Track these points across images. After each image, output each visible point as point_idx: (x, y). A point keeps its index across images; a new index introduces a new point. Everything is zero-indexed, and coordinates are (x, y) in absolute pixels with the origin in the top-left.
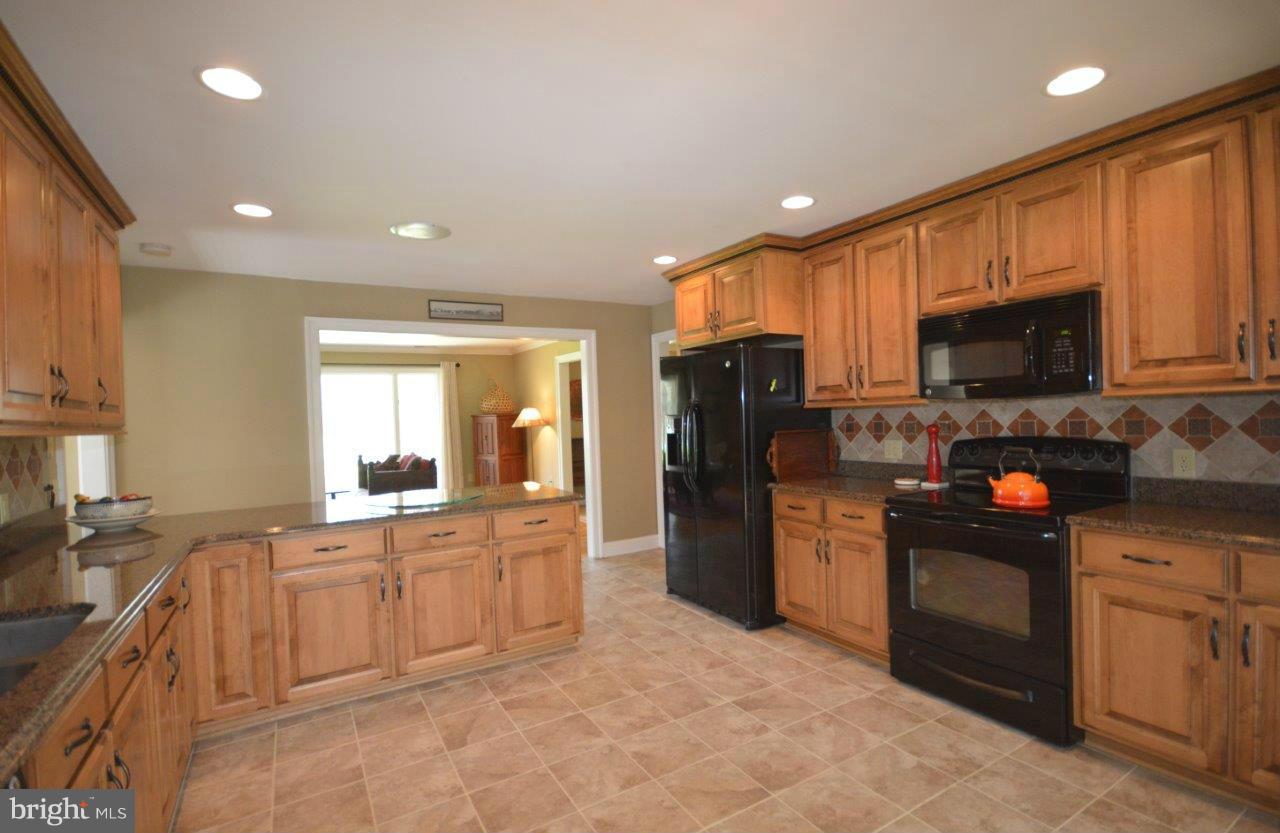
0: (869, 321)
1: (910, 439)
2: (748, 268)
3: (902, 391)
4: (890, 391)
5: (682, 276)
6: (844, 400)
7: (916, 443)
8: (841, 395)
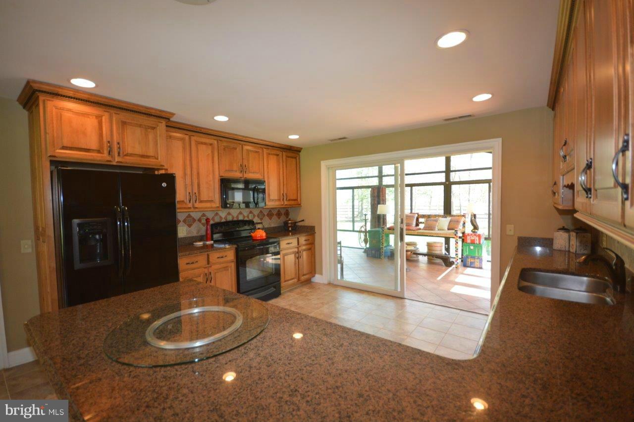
0: (198, 174)
1: (190, 226)
2: (154, 126)
3: (214, 205)
4: (208, 205)
5: (64, 96)
6: (185, 208)
7: (193, 227)
8: (184, 206)
